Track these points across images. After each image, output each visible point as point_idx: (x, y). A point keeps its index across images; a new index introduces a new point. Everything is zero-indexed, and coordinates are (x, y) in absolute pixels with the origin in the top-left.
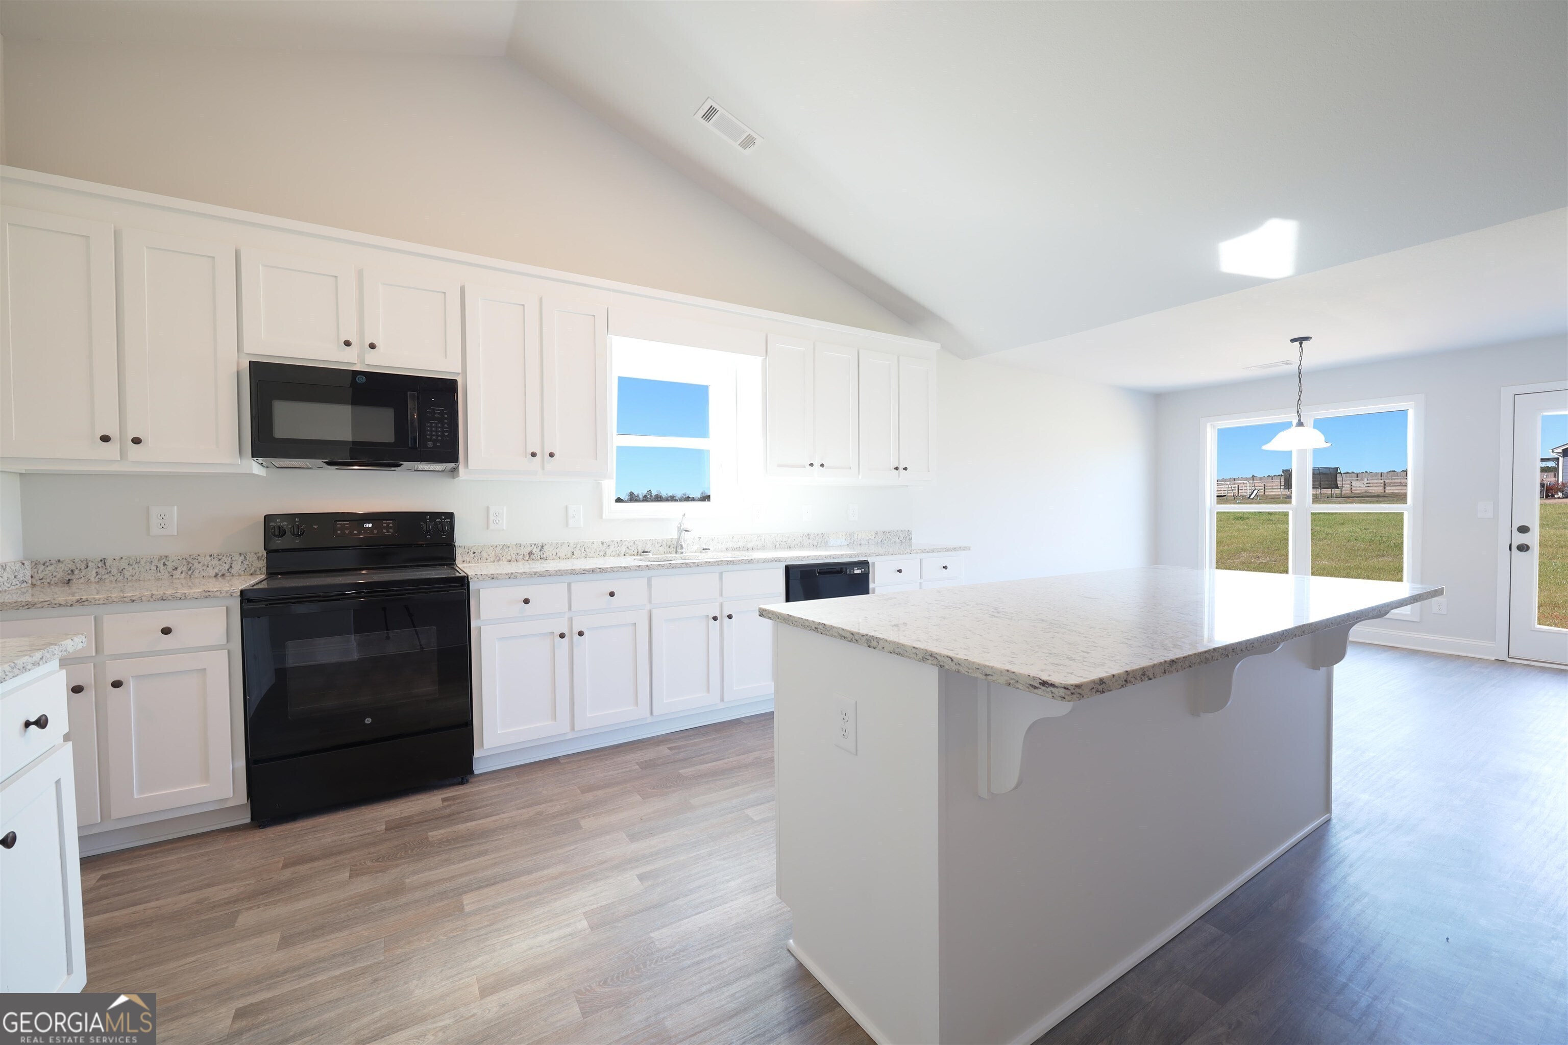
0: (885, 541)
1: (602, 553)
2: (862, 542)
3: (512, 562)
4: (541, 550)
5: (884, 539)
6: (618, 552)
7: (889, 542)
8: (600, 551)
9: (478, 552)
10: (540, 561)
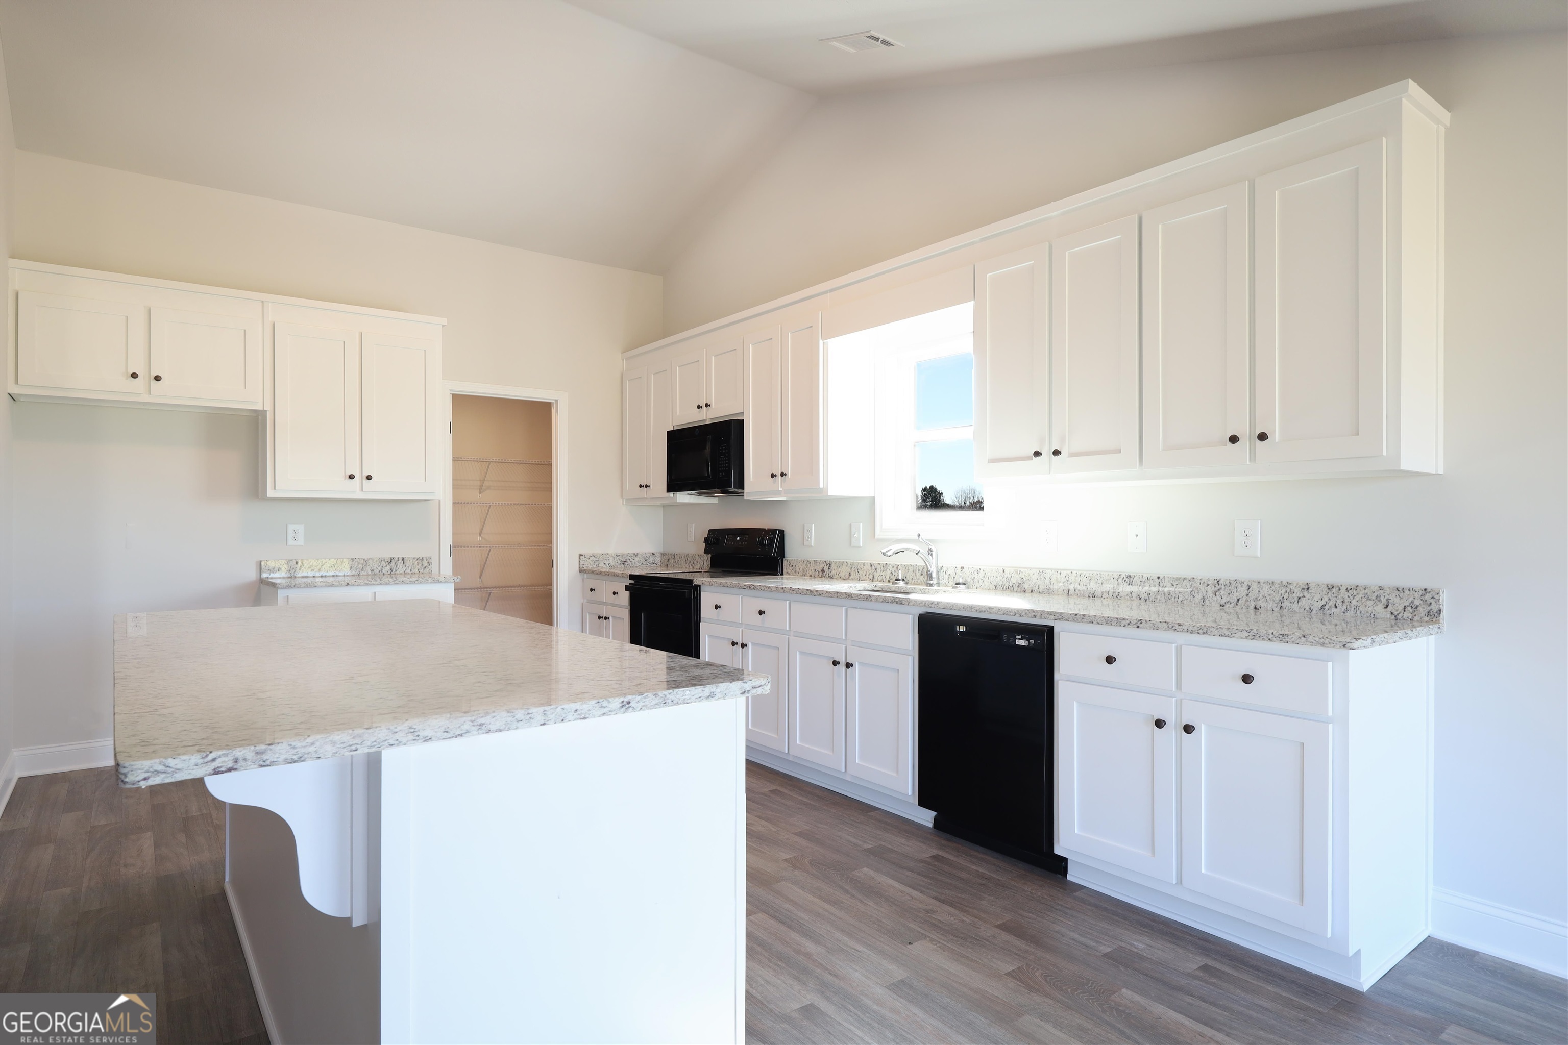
0: (1334, 610)
1: (871, 577)
2: (1261, 603)
3: (812, 577)
4: (829, 568)
5: (1332, 603)
6: (884, 577)
7: (1351, 613)
8: (869, 574)
9: (794, 565)
10: (829, 579)
